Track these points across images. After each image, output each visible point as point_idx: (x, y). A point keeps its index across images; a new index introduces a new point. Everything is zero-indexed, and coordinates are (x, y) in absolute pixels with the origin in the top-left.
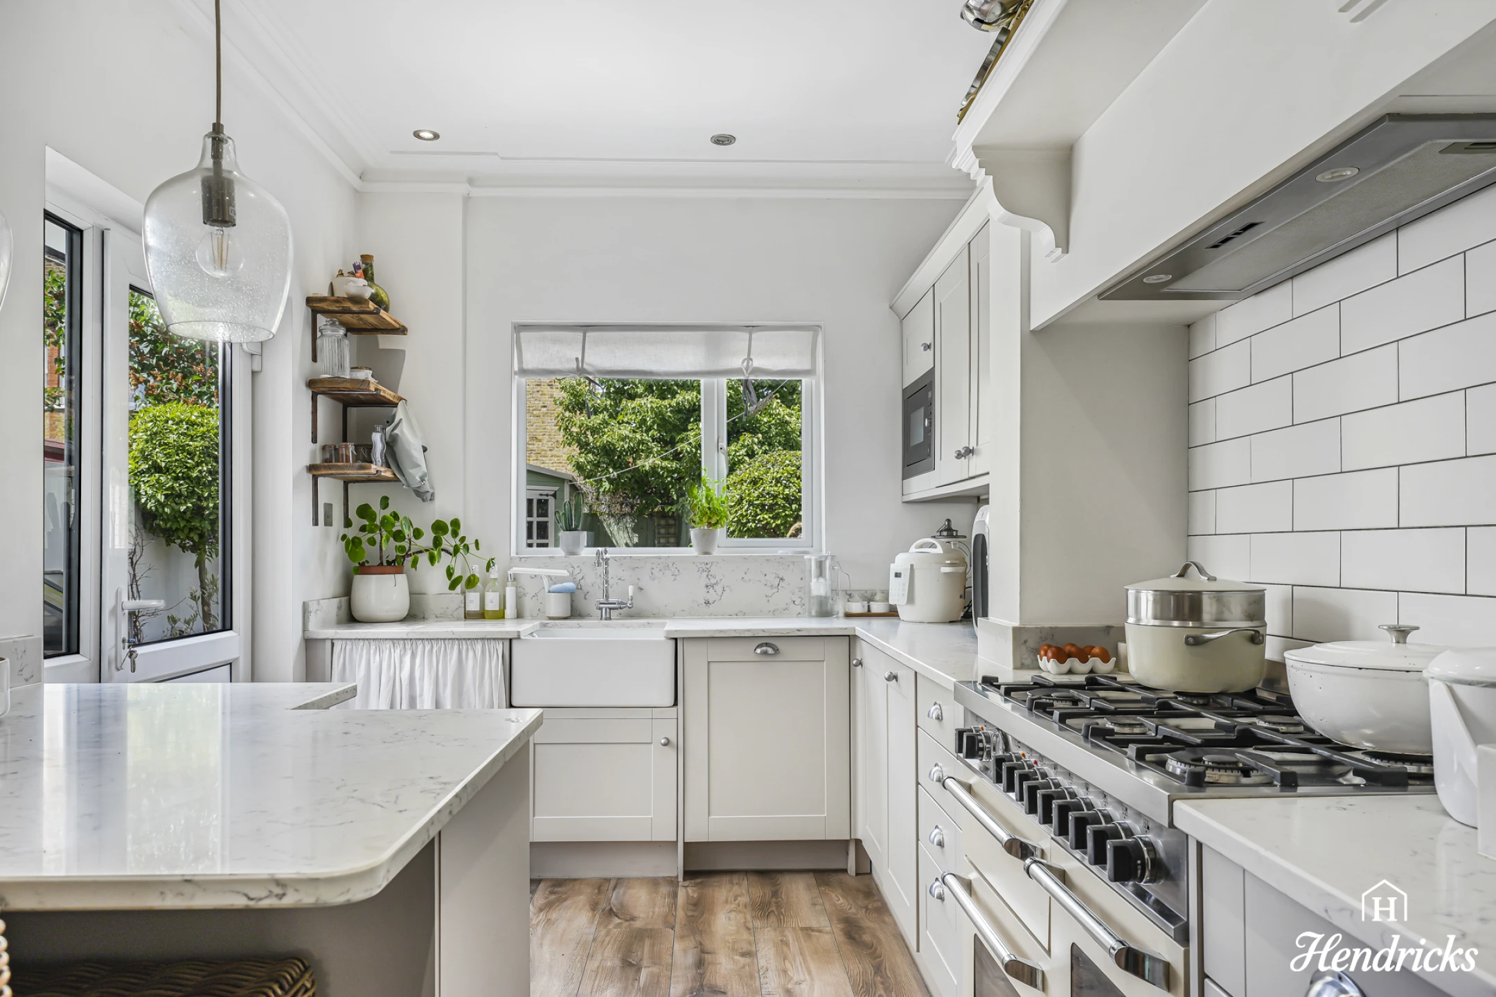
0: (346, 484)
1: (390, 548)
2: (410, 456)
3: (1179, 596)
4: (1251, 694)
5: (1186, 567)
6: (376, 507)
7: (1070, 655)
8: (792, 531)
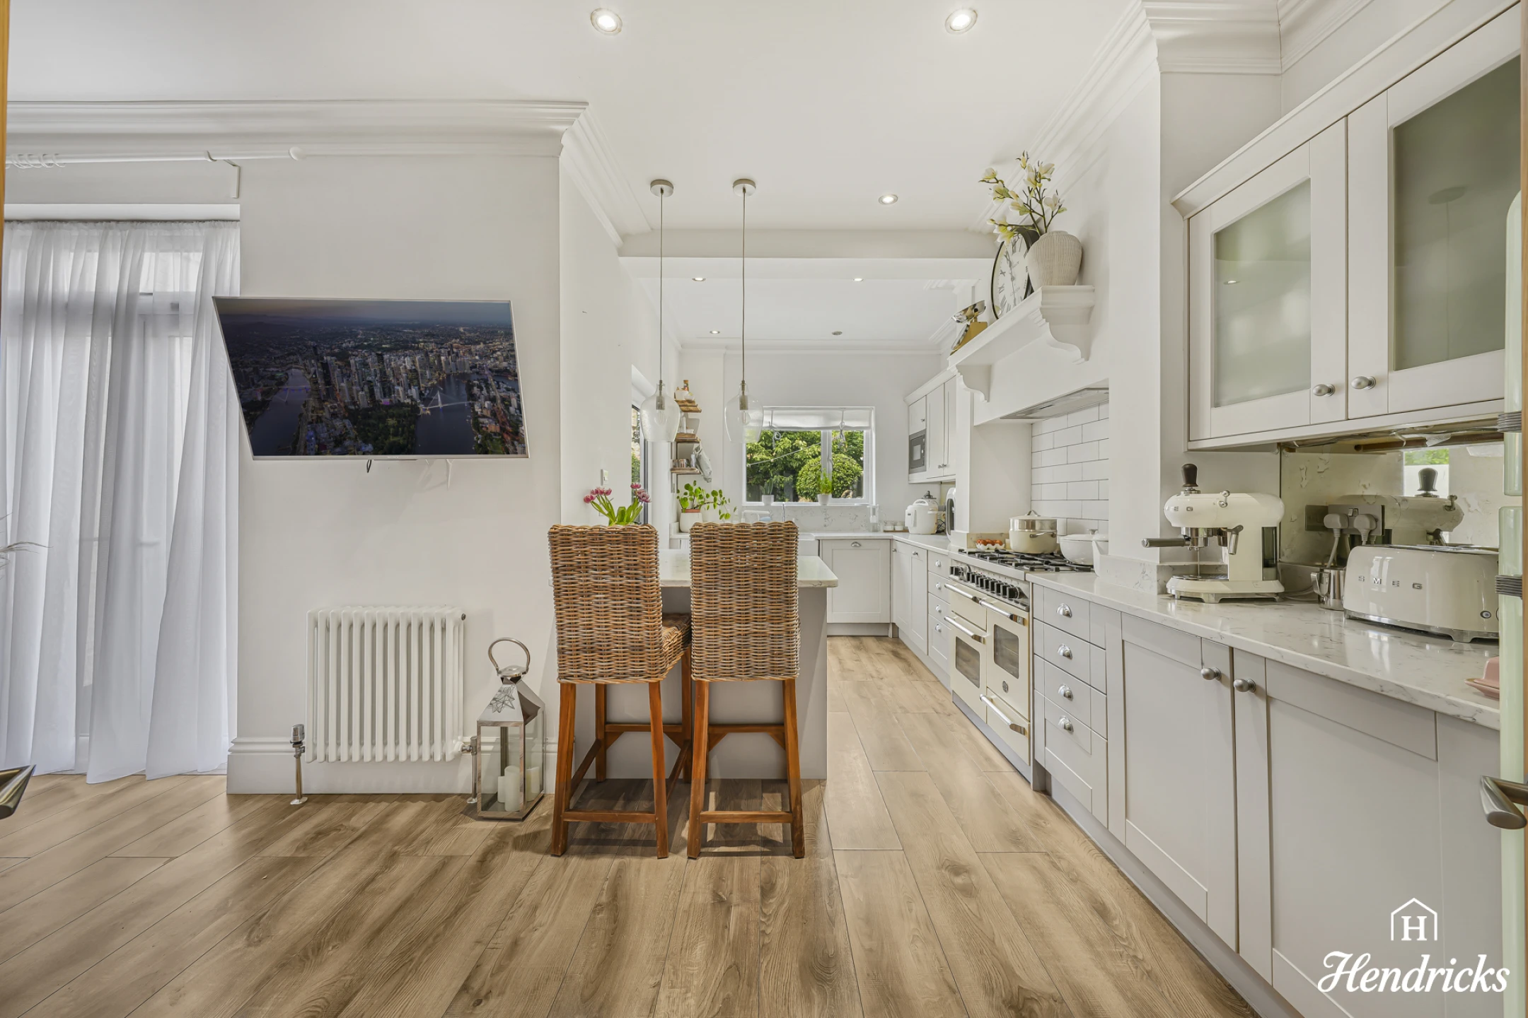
0: (677, 475)
1: (697, 501)
2: (706, 464)
3: (1028, 521)
4: (1052, 554)
5: (1030, 512)
6: (692, 485)
7: (988, 543)
8: (844, 494)
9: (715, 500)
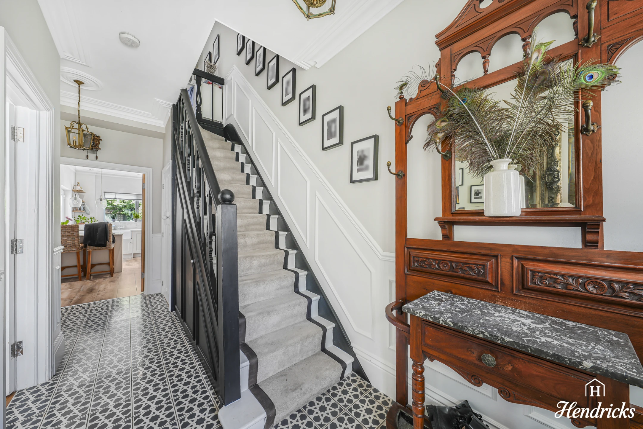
0: (74, 213)
1: (83, 221)
2: (88, 209)
9: (91, 220)
